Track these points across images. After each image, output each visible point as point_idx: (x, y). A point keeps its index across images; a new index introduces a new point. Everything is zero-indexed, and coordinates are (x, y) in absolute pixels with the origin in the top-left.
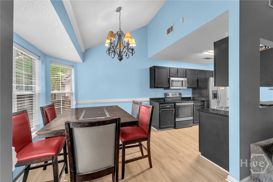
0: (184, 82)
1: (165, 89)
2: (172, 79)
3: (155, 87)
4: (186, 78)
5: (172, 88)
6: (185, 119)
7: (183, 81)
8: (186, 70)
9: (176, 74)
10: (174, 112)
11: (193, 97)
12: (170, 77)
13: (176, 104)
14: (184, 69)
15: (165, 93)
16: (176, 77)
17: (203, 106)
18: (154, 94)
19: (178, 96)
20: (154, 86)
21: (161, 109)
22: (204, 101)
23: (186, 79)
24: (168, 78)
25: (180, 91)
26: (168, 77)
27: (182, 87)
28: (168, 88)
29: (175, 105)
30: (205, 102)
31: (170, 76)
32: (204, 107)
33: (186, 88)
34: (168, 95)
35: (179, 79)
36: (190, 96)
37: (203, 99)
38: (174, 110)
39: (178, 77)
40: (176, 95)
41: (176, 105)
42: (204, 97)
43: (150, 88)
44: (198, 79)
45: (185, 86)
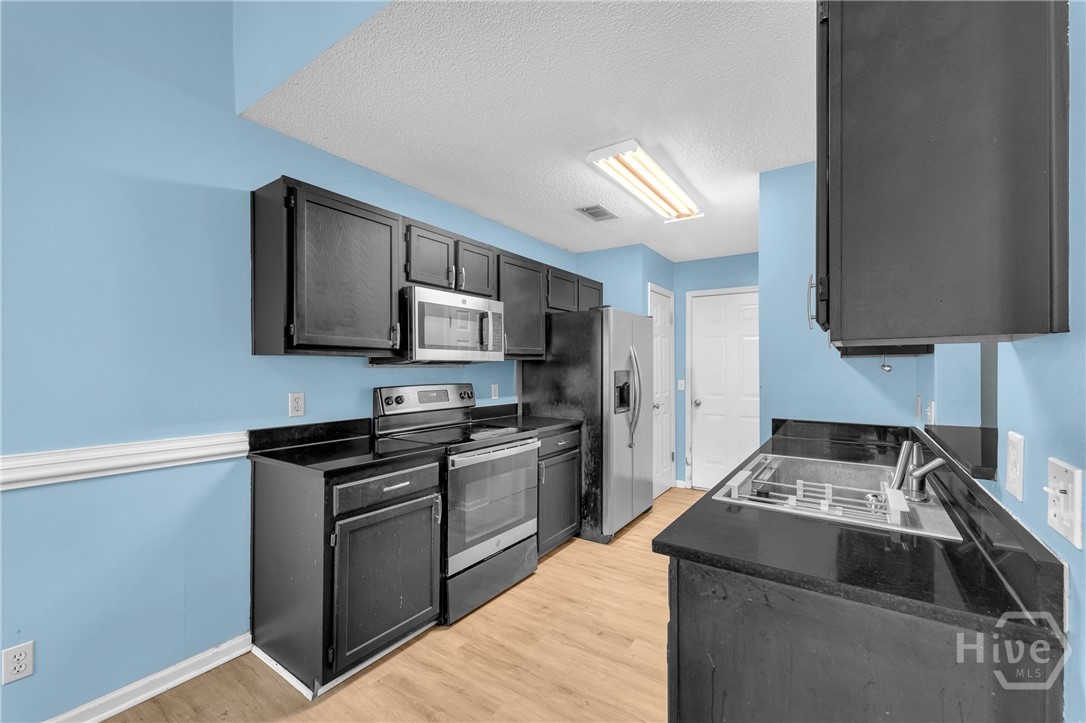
0: (490, 322)
1: (374, 361)
2: (422, 295)
3: (291, 347)
4: (498, 300)
5: (421, 354)
6: (498, 544)
7: (483, 316)
8: (498, 257)
9: (448, 271)
10: (439, 517)
11: (526, 406)
12: (409, 284)
13: (451, 458)
14: (489, 248)
15: (375, 390)
16: (447, 288)
17: (575, 448)
18: (296, 400)
19: (453, 401)
20: (289, 338)
21: (341, 516)
22: (578, 426)
23: (498, 307)
24: (396, 291)
25: (465, 376)
26: (400, 282)
27: (482, 349)
28: (401, 354)
29: (444, 468)
30: (584, 429)
31: (413, 277)
32: (580, 452)
33: (499, 356)
34: (399, 400)
35: (464, 302)
36: (513, 400)
37: (576, 415)
38: (439, 501)
39: (457, 289)
40: (445, 395)
41: (451, 468)
42: (580, 402)
43: (255, 352)
44: (550, 315)
45: (497, 348)
